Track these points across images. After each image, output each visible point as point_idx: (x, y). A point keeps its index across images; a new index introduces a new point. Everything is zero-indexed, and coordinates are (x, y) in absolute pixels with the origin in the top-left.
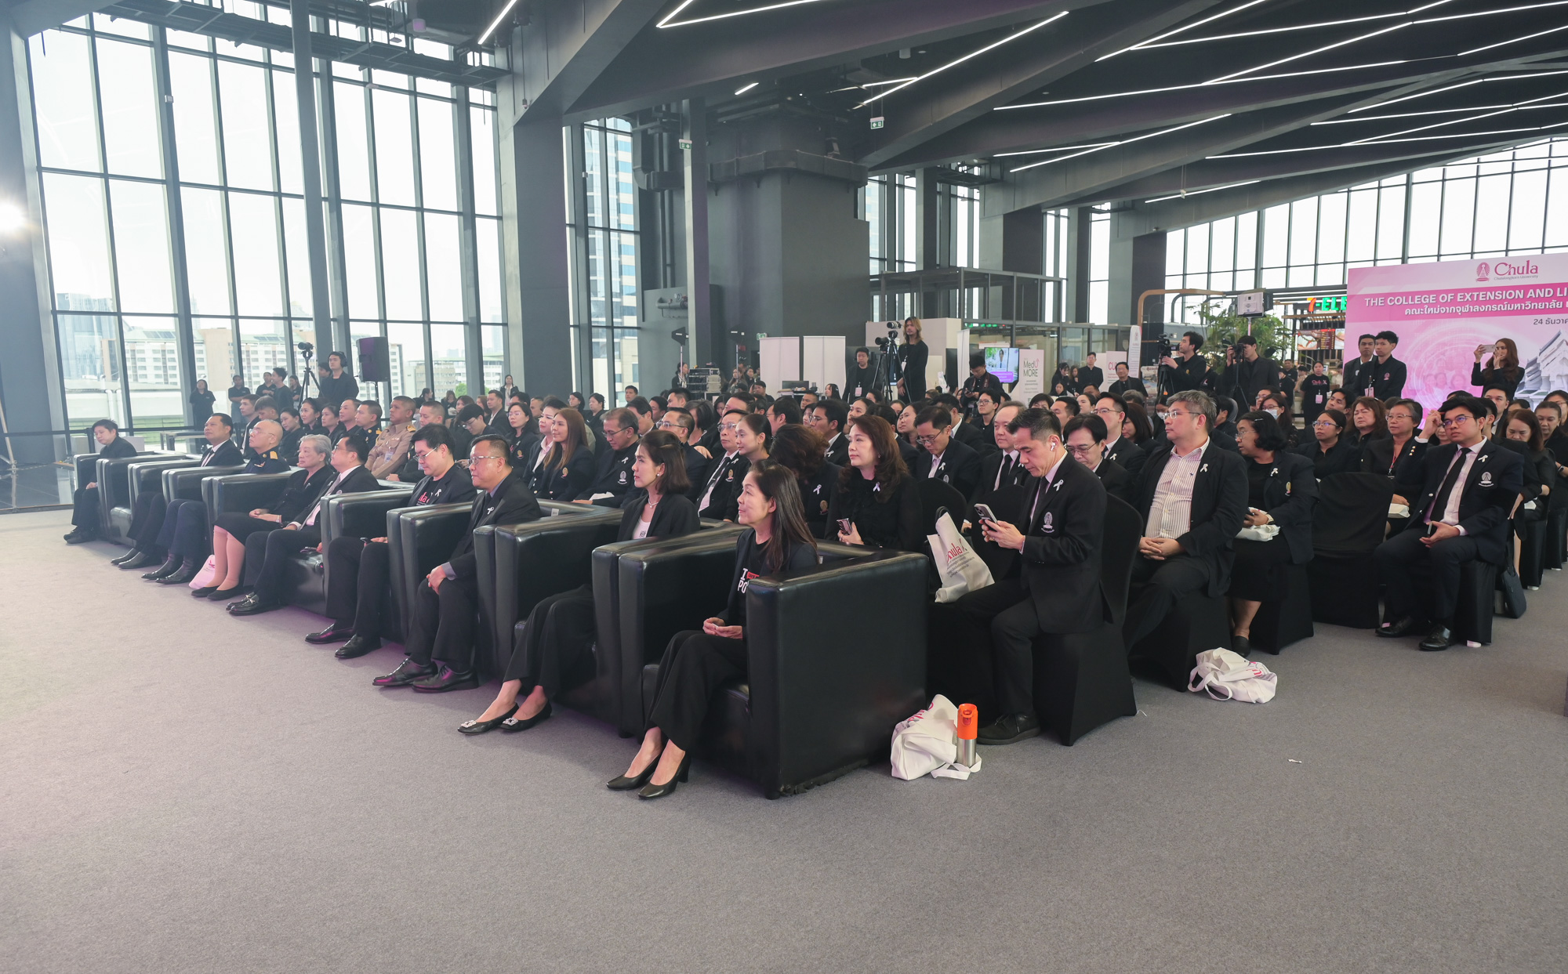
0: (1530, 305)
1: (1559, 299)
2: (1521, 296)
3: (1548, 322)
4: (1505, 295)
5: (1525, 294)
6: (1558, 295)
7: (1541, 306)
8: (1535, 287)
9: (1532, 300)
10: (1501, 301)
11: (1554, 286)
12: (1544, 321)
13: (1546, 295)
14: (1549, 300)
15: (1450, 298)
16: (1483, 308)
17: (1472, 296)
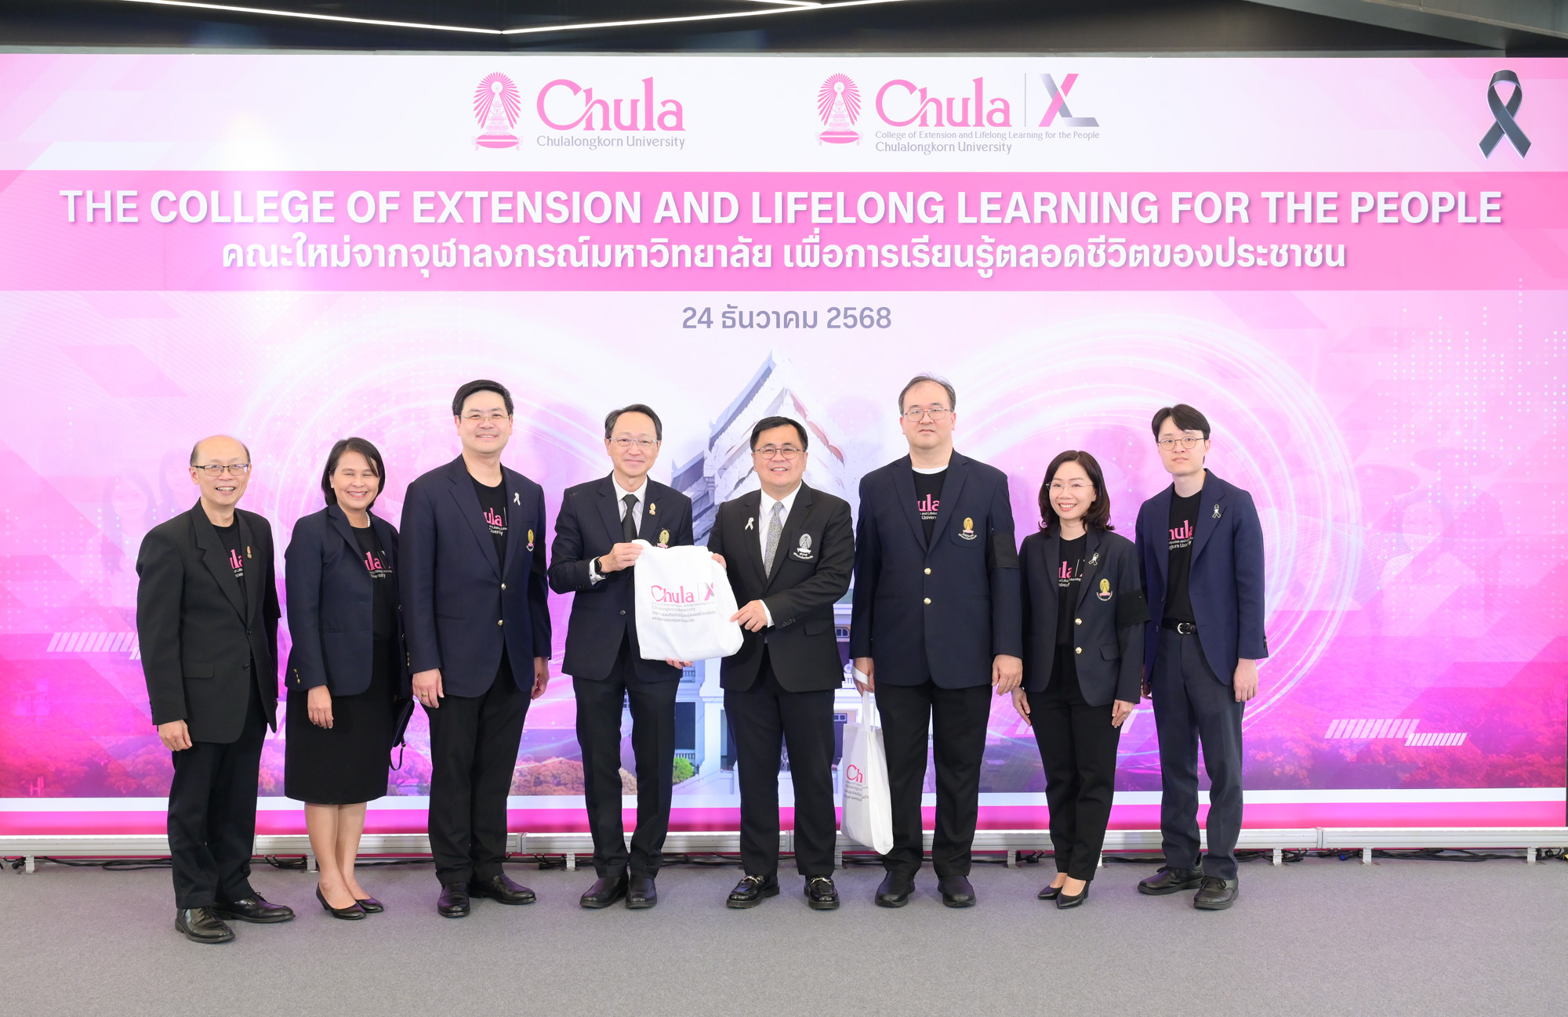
0: (670, 254)
1: (761, 234)
2: (635, 217)
3: (732, 319)
4: (580, 207)
5: (647, 209)
6: (757, 218)
7: (700, 256)
8: (679, 183)
9: (675, 232)
10: (567, 232)
11: (741, 183)
12: (717, 317)
13: (718, 219)
14: (725, 234)
15: (384, 207)
16: (508, 256)
17: (464, 205)
